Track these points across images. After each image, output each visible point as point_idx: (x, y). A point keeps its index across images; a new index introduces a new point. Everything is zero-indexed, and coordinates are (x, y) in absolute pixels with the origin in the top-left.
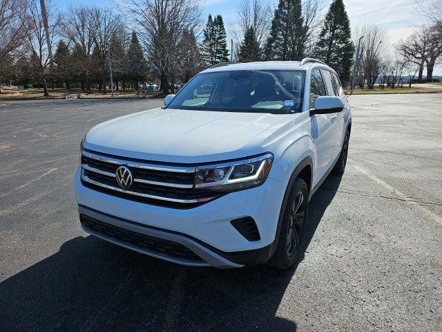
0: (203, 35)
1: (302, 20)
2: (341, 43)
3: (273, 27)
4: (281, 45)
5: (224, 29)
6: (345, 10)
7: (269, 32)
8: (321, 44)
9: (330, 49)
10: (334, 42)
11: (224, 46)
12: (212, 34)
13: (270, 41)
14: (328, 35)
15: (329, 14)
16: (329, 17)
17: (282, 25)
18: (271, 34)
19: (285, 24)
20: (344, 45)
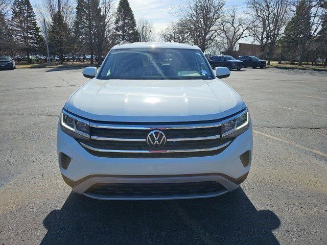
0: (11, 12)
1: (100, 10)
2: (130, 30)
3: (78, 13)
4: (86, 27)
5: (32, 9)
6: (130, 6)
7: (74, 15)
8: (117, 29)
9: (123, 34)
10: (125, 28)
11: (35, 24)
12: (20, 12)
13: (77, 24)
14: (120, 23)
15: (119, 8)
16: (119, 10)
17: (85, 12)
18: (77, 18)
19: (87, 11)
20: (132, 31)
